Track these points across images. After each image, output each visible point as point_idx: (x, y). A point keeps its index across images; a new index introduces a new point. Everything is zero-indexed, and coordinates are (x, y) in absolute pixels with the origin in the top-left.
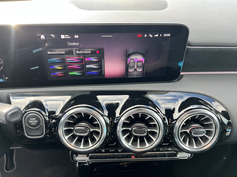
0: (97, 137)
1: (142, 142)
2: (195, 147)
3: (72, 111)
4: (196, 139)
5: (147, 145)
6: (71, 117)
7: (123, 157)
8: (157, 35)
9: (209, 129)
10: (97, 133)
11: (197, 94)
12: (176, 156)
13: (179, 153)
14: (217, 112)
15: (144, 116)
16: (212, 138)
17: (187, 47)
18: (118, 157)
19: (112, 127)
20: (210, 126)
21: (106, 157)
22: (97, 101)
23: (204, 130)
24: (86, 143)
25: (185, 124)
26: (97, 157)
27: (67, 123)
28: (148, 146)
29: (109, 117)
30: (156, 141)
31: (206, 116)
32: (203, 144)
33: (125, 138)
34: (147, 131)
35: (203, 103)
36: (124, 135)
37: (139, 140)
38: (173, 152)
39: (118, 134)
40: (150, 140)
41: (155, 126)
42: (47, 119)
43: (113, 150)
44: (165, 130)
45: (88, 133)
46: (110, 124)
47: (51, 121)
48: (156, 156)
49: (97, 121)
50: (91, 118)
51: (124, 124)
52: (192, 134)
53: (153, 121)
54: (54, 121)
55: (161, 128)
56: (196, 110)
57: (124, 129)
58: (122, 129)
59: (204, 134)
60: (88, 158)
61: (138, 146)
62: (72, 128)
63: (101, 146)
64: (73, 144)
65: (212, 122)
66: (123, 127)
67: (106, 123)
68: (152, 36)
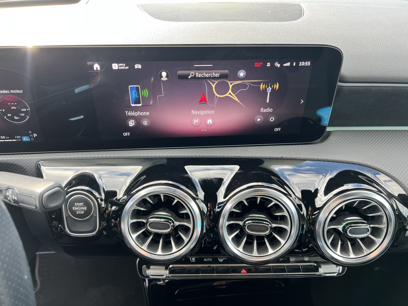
0: (185, 236)
1: (262, 247)
2: (352, 256)
3: (144, 192)
4: (354, 242)
5: (271, 251)
6: (143, 202)
7: (227, 270)
8: (288, 64)
9: (376, 226)
10: (186, 230)
11: (355, 164)
12: (318, 271)
13: (323, 266)
14: (390, 196)
15: (265, 200)
16: (381, 240)
17: (339, 84)
18: (218, 271)
19: (212, 218)
20: (378, 219)
21: (198, 271)
22: (186, 175)
23: (369, 226)
24: (167, 246)
25: (335, 216)
26: (183, 271)
27: (136, 211)
28: (271, 253)
29: (206, 201)
30: (285, 244)
31: (371, 203)
32: (366, 251)
33: (233, 239)
34: (271, 227)
35: (367, 179)
36: (230, 233)
37: (255, 242)
38: (312, 264)
39: (221, 231)
40: (274, 243)
41: (283, 218)
42: (103, 205)
43: (210, 260)
44: (301, 226)
45: (171, 229)
46: (208, 213)
47: (110, 209)
48: (282, 270)
49: (185, 209)
50: (176, 203)
51: (232, 215)
52: (347, 232)
53: (281, 210)
54: (114, 208)
55: (294, 222)
56: (354, 192)
57: (232, 222)
58: (227, 223)
59: (369, 233)
60: (167, 272)
61: (255, 253)
62: (144, 221)
63: (192, 252)
64: (145, 247)
65: (382, 213)
66: (229, 219)
67: (202, 212)
68: (279, 65)
